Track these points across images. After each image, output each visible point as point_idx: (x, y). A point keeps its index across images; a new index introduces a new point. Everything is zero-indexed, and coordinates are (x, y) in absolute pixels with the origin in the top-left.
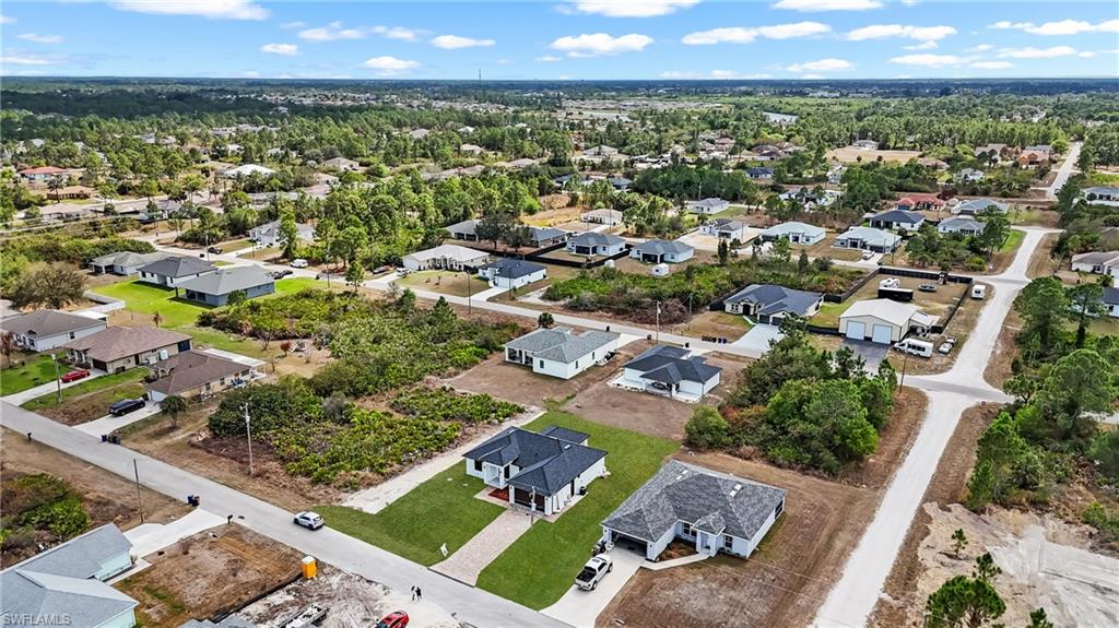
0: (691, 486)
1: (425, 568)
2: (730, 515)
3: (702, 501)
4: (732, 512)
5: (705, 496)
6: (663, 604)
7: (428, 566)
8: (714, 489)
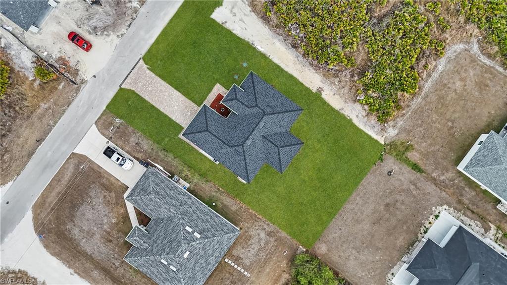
0: (174, 236)
1: (141, 56)
2: (145, 253)
3: (161, 238)
4: (146, 255)
5: (164, 242)
6: (92, 194)
7: (144, 58)
8: (167, 250)
